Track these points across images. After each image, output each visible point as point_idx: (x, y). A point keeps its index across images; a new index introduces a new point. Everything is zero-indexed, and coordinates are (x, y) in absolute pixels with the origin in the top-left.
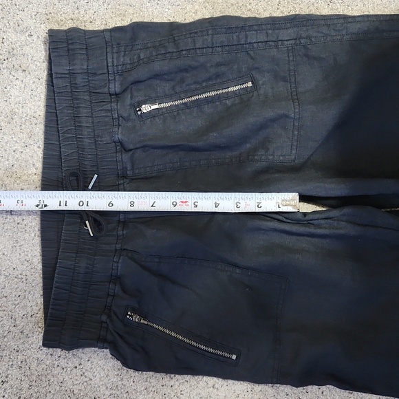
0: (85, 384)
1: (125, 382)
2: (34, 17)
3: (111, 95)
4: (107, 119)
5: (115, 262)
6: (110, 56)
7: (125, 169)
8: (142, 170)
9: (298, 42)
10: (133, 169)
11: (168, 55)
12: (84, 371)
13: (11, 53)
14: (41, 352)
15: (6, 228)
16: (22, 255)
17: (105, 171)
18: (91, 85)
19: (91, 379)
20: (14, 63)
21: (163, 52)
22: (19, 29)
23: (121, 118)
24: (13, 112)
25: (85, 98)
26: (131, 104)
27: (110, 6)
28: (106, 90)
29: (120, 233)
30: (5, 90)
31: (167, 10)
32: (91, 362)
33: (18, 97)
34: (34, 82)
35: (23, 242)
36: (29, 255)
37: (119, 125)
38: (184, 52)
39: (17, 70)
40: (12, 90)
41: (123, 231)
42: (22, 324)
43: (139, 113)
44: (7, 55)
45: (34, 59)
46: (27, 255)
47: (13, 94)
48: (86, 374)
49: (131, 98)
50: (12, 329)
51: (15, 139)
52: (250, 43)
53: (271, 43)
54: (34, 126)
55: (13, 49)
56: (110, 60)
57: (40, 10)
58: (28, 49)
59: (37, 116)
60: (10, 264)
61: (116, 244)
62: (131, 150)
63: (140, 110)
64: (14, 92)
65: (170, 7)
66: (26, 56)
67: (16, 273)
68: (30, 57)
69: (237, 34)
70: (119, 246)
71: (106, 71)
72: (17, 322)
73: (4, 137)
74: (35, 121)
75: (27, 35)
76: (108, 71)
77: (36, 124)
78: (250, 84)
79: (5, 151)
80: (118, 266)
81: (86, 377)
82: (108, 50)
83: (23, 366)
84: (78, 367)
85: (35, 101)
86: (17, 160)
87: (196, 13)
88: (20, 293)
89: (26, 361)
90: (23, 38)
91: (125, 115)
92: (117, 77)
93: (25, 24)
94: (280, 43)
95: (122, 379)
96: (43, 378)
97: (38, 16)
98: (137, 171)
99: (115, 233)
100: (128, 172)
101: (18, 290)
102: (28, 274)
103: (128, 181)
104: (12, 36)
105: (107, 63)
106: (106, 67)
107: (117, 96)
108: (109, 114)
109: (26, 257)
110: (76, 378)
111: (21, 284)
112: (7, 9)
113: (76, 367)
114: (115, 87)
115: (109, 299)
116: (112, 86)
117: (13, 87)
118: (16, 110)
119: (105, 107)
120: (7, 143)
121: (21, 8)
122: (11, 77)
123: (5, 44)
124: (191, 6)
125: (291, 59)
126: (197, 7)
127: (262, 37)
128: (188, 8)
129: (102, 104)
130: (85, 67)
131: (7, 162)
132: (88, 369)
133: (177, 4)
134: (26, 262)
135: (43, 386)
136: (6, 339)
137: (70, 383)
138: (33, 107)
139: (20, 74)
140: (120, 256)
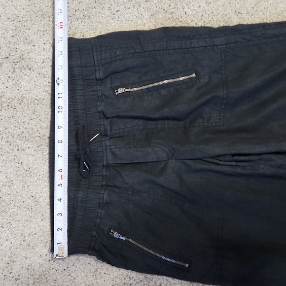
0: (71, 281)
1: (98, 281)
2: (36, 33)
3: (97, 80)
4: (94, 97)
5: (101, 194)
6: (95, 54)
7: (106, 130)
8: (117, 131)
9: (228, 46)
10: (111, 130)
11: (136, 54)
12: (70, 272)
13: (22, 58)
14: (41, 259)
15: (18, 174)
16: (29, 192)
17: (93, 132)
18: (84, 74)
19: (75, 278)
20: (23, 64)
21: (133, 52)
22: (26, 42)
23: (103, 96)
24: (23, 97)
25: (80, 83)
26: (111, 87)
27: (86, 24)
28: (93, 77)
29: (104, 174)
30: (18, 82)
31: (124, 24)
32: (76, 266)
33: (26, 86)
34: (36, 77)
35: (29, 184)
36: (34, 193)
37: (102, 101)
38: (147, 53)
39: (25, 69)
40: (23, 82)
41: (106, 172)
42: (29, 239)
43: (116, 93)
44: (19, 59)
45: (36, 61)
46: (32, 193)
47: (23, 85)
48: (72, 274)
49: (111, 83)
50: (22, 243)
51: (24, 115)
52: (194, 47)
53: (208, 47)
54: (36, 105)
55: (23, 55)
56: (95, 57)
57: (40, 29)
58: (32, 54)
59: (38, 98)
60: (21, 198)
61: (102, 181)
62: (109, 118)
63: (117, 92)
64: (24, 83)
65: (126, 22)
66: (31, 59)
67: (25, 204)
68: (34, 60)
69: (185, 41)
70: (104, 183)
71: (93, 64)
72: (26, 238)
73: (17, 113)
74: (37, 102)
75: (32, 45)
76: (95, 64)
77: (38, 104)
78: (194, 75)
79: (18, 122)
80: (103, 197)
81: (72, 277)
82: (94, 50)
83: (30, 269)
84: (66, 270)
85: (37, 89)
86: (26, 128)
87: (144, 25)
88: (27, 218)
89: (31, 265)
90: (29, 48)
91: (107, 94)
92: (101, 68)
93: (31, 38)
94: (215, 47)
95: (96, 279)
96: (43, 277)
97: (39, 32)
98: (114, 132)
99: (101, 174)
100: (108, 133)
101: (26, 216)
102: (33, 205)
103: (108, 138)
104: (22, 47)
105: (94, 59)
106: (93, 62)
107: (101, 80)
108: (95, 93)
109: (32, 194)
110: (65, 277)
111: (28, 212)
112: (18, 29)
113: (65, 270)
114: (100, 75)
115: (98, 220)
116: (97, 74)
117: (23, 80)
118: (25, 95)
119: (93, 89)
120: (19, 117)
121: (28, 28)
122: (22, 73)
123: (18, 52)
124: (140, 21)
125: (223, 58)
126: (145, 21)
127: (202, 44)
128: (138, 22)
129: (91, 87)
130: (79, 63)
131: (19, 130)
132: (73, 271)
133: (131, 20)
134: (31, 197)
135: (43, 282)
136: (18, 250)
137: (61, 280)
138: (36, 93)
139: (27, 71)
140: (105, 190)
